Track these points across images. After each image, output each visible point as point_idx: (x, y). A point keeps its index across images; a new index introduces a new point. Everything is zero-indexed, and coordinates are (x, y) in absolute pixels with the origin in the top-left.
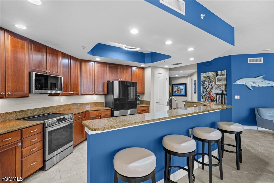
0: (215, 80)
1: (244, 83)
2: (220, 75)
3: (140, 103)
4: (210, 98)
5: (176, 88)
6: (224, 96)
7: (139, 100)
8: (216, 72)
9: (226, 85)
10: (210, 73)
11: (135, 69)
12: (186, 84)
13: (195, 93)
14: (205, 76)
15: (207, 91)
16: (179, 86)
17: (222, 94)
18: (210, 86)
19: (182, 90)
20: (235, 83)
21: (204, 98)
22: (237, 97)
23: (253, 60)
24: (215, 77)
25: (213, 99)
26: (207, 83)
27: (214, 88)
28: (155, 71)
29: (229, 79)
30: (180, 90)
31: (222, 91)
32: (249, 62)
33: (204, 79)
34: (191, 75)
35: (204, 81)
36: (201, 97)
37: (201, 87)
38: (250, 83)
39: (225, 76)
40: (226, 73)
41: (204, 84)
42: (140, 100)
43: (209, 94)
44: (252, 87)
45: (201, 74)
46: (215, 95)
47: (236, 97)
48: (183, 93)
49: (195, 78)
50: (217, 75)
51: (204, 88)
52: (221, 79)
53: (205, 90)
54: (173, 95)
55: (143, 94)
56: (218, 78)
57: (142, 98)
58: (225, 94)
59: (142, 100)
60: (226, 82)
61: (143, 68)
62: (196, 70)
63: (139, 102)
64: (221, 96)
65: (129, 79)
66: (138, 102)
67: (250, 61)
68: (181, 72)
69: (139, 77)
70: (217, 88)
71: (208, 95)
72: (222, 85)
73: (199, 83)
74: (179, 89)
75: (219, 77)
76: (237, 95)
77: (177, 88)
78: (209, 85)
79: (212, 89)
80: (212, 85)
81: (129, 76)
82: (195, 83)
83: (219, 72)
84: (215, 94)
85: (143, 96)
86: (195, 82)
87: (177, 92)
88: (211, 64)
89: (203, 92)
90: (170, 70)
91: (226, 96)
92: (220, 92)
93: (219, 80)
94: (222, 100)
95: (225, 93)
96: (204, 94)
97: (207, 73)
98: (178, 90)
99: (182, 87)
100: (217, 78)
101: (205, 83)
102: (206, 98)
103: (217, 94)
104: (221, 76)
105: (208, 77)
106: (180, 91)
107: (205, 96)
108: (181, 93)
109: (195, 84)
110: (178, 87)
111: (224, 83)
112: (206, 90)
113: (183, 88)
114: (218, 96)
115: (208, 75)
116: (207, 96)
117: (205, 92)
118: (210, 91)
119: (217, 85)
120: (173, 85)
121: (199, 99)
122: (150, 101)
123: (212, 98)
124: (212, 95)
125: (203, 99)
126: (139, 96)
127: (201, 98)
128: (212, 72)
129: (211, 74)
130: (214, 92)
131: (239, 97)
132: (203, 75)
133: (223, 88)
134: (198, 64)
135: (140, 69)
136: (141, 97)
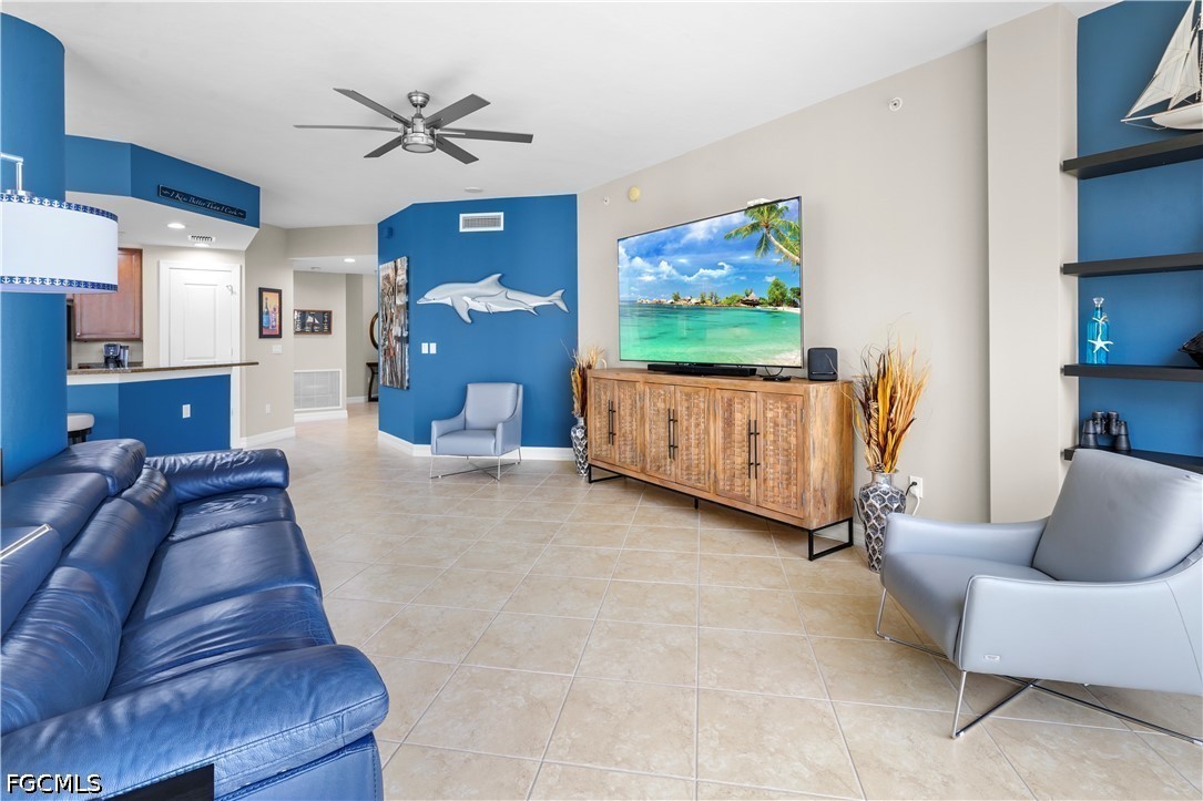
0: (395, 290)
1: (448, 301)
2: (400, 274)
4: (390, 352)
6: (404, 346)
8: (396, 261)
9: (406, 309)
10: (389, 264)
14: (385, 273)
15: (386, 329)
17: (402, 339)
18: (389, 310)
20: (422, 301)
21: (383, 353)
22: (428, 348)
23: (474, 220)
24: (395, 279)
25: (393, 357)
26: (386, 301)
27: (394, 318)
31: (402, 328)
33: (384, 286)
35: (383, 294)
37: (381, 313)
38: (465, 298)
39: (405, 277)
40: (406, 267)
41: (383, 303)
43: (389, 339)
44: (470, 312)
46: (395, 343)
47: (425, 348)
50: (397, 270)
51: (383, 319)
52: (400, 286)
53: (384, 324)
61: (137, 253)
64: (401, 345)
67: (466, 224)
68: (350, 260)
70: (397, 318)
71: (387, 343)
72: (402, 307)
75: (398, 279)
76: (429, 341)
78: (388, 306)
79: (392, 321)
80: (390, 308)
83: (399, 263)
84: (395, 338)
88: (391, 231)
89: (382, 334)
91: (407, 346)
92: (399, 332)
93: (399, 290)
94: (402, 360)
95: (405, 334)
96: (383, 341)
101: (384, 299)
102: (385, 354)
104: (401, 277)
105: (388, 279)
107: (383, 345)
111: (404, 299)
114: (397, 347)
115: (387, 273)
116: (386, 347)
117: (384, 334)
118: (390, 327)
119: (396, 308)
123: (392, 353)
124: (392, 341)
125: (381, 355)
128: (392, 263)
129: (390, 269)
130: (394, 331)
131: (433, 348)
132: (382, 272)
133: (403, 317)
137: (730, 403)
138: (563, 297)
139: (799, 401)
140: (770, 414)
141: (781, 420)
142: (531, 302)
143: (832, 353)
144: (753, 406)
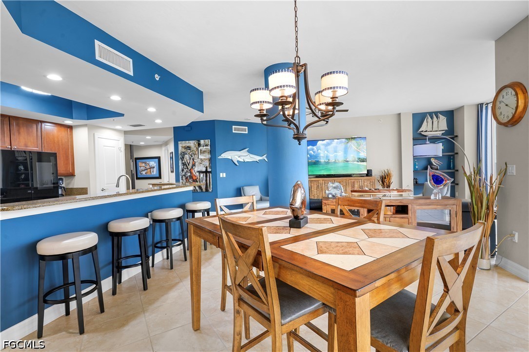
0: (197, 152)
1: (230, 158)
2: (203, 146)
3: (64, 194)
4: (192, 178)
5: (141, 165)
6: (208, 175)
7: (61, 187)
8: (198, 141)
9: (210, 160)
10: (190, 142)
11: (48, 127)
12: (159, 158)
13: (172, 172)
14: (184, 145)
15: (188, 168)
16: (147, 161)
17: (206, 172)
18: (191, 161)
19: (154, 167)
20: (220, 157)
21: (184, 178)
22: (223, 175)
23: (237, 128)
24: (197, 148)
25: (196, 179)
26: (187, 157)
27: (196, 164)
28: (96, 134)
29: (213, 152)
30: (150, 168)
31: (206, 168)
32: (234, 130)
33: (184, 150)
34: (166, 143)
35: (184, 154)
36: (181, 177)
37: (180, 162)
38: (236, 156)
39: (209, 147)
40: (209, 143)
41: (183, 158)
42: (64, 187)
43: (191, 172)
44: (238, 161)
45: (179, 142)
46: (198, 174)
47: (221, 175)
48: (155, 173)
49: (171, 148)
50: (199, 145)
51: (184, 164)
52: (204, 151)
53: (185, 167)
54: (138, 177)
55: (72, 175)
56: (201, 150)
57: (69, 184)
58: (209, 172)
59: (70, 187)
60: (210, 156)
61: (70, 127)
62: (172, 136)
63: (62, 191)
64: (205, 174)
65: (36, 146)
66: (60, 192)
68: (148, 137)
69: (60, 144)
70: (201, 163)
71: (189, 174)
72: (206, 159)
73: (177, 156)
74: (148, 167)
75: (201, 148)
76: (223, 172)
77: (143, 165)
78: (190, 159)
79: (194, 165)
80: (193, 160)
81: (35, 141)
82: (171, 156)
83: (202, 142)
84: (198, 172)
85: (72, 180)
86: (171, 154)
87: (144, 173)
88: (191, 128)
89: (183, 170)
90: (126, 133)
91: (211, 175)
92: (204, 170)
93: (203, 152)
94: (206, 180)
95: (209, 170)
96: (184, 173)
97: (187, 142)
98: (147, 169)
99: (153, 163)
100: (199, 149)
101: (185, 156)
102: (186, 178)
103: (200, 172)
104: (205, 147)
105: (189, 148)
106: (149, 170)
107: (185, 175)
108: (152, 174)
109: (172, 158)
110: (145, 163)
111: (208, 156)
112: (187, 166)
113: (155, 165)
114: (202, 175)
115: (188, 145)
116: (188, 176)
117: (185, 170)
118: (192, 167)
119: (200, 160)
120: (136, 159)
121: (177, 180)
122: (87, 188)
123: (194, 178)
124: (194, 173)
125: (182, 180)
126: (62, 179)
127: (181, 179)
128: (194, 141)
129: (192, 144)
130: (196, 169)
131: (225, 175)
132: (181, 145)
133: (207, 163)
134: (174, 128)
135: (63, 129)
136: (68, 182)
137: (354, 183)
138: (266, 157)
139: (373, 180)
140: (365, 184)
141: (369, 185)
142: (257, 158)
143: (371, 170)
144: (361, 182)
